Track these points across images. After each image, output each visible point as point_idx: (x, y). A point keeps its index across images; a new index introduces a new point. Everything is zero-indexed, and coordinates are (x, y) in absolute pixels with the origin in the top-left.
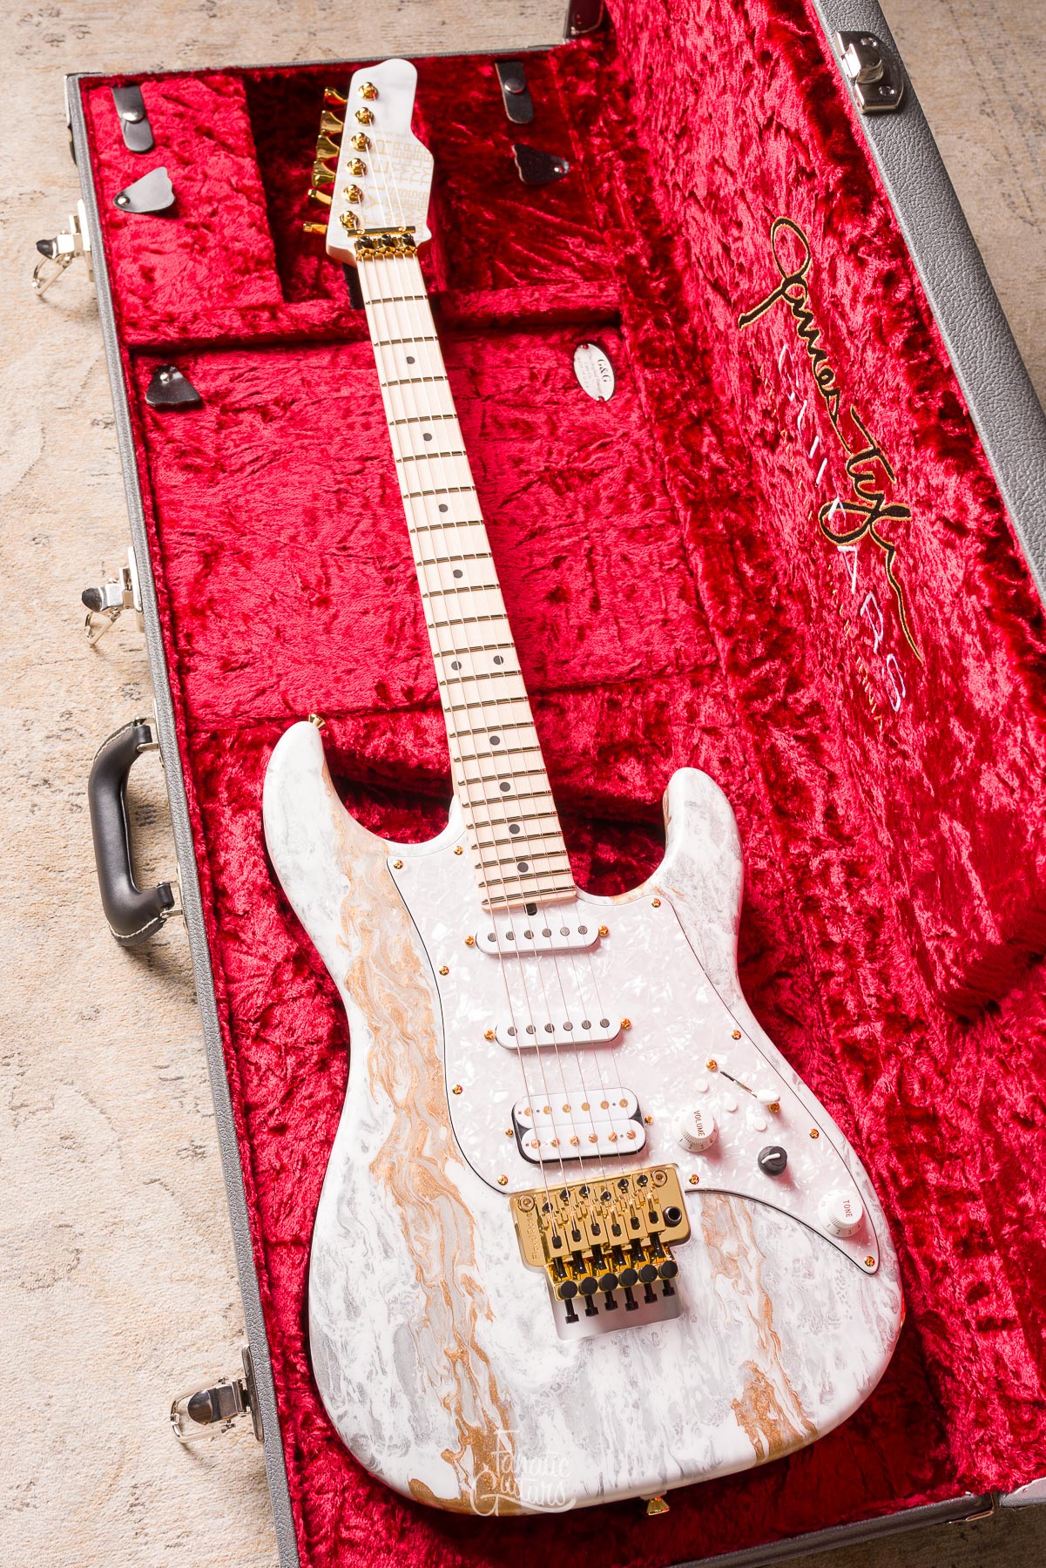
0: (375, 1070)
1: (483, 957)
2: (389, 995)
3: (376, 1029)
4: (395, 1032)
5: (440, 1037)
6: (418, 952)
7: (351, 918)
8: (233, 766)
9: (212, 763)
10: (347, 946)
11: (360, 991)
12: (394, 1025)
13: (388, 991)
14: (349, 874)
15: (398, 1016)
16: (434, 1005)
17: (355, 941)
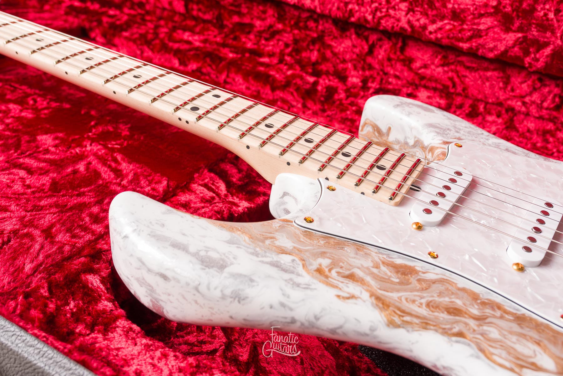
0: (507, 364)
1: (437, 230)
2: (428, 305)
3: (460, 334)
4: (472, 323)
5: (499, 299)
6: (399, 261)
7: (327, 277)
8: (68, 304)
9: (44, 312)
10: (352, 297)
11: (407, 318)
12: (463, 319)
13: (423, 301)
14: (283, 251)
15: (454, 311)
16: (462, 283)
17: (352, 288)
